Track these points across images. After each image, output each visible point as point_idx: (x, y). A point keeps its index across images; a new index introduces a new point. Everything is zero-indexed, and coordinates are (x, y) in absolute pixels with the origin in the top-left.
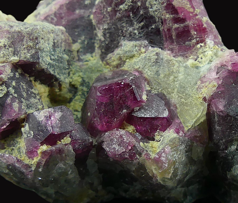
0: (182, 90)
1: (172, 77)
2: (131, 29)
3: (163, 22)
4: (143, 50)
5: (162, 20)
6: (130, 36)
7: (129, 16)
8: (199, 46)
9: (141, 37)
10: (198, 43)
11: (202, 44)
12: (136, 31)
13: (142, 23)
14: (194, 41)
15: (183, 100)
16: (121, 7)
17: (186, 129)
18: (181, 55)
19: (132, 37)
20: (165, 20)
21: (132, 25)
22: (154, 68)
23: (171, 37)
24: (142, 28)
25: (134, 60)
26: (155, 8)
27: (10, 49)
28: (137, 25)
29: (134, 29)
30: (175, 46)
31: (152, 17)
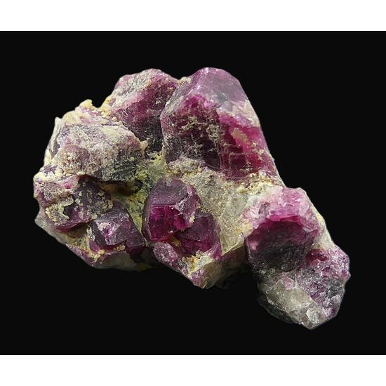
0: (227, 217)
1: (220, 203)
2: (191, 147)
3: (221, 148)
4: (200, 170)
5: (220, 146)
6: (190, 153)
7: (190, 136)
8: (251, 175)
9: (199, 156)
10: (251, 172)
11: (255, 175)
12: (195, 150)
13: (201, 145)
14: (248, 170)
15: (226, 226)
16: (183, 127)
17: (224, 253)
18: (234, 180)
19: (191, 155)
20: (223, 147)
21: (192, 144)
22: (207, 190)
23: (226, 163)
24: (201, 149)
25: (191, 176)
26: (214, 135)
27: (78, 163)
28: (196, 146)
29: (194, 148)
30: (230, 170)
31: (211, 142)
